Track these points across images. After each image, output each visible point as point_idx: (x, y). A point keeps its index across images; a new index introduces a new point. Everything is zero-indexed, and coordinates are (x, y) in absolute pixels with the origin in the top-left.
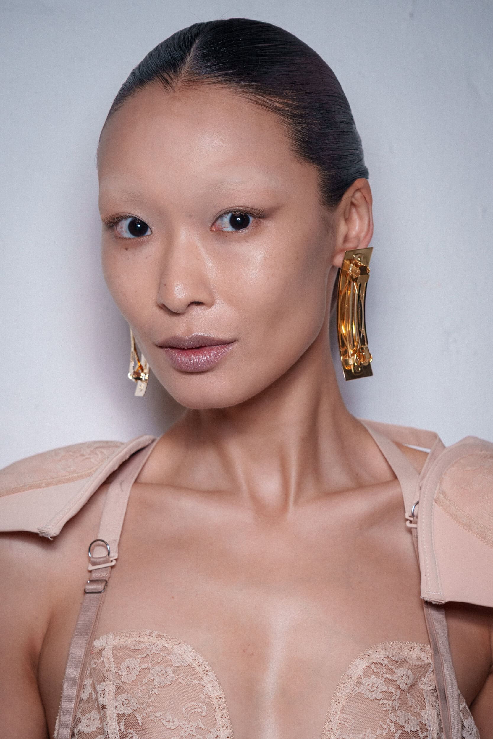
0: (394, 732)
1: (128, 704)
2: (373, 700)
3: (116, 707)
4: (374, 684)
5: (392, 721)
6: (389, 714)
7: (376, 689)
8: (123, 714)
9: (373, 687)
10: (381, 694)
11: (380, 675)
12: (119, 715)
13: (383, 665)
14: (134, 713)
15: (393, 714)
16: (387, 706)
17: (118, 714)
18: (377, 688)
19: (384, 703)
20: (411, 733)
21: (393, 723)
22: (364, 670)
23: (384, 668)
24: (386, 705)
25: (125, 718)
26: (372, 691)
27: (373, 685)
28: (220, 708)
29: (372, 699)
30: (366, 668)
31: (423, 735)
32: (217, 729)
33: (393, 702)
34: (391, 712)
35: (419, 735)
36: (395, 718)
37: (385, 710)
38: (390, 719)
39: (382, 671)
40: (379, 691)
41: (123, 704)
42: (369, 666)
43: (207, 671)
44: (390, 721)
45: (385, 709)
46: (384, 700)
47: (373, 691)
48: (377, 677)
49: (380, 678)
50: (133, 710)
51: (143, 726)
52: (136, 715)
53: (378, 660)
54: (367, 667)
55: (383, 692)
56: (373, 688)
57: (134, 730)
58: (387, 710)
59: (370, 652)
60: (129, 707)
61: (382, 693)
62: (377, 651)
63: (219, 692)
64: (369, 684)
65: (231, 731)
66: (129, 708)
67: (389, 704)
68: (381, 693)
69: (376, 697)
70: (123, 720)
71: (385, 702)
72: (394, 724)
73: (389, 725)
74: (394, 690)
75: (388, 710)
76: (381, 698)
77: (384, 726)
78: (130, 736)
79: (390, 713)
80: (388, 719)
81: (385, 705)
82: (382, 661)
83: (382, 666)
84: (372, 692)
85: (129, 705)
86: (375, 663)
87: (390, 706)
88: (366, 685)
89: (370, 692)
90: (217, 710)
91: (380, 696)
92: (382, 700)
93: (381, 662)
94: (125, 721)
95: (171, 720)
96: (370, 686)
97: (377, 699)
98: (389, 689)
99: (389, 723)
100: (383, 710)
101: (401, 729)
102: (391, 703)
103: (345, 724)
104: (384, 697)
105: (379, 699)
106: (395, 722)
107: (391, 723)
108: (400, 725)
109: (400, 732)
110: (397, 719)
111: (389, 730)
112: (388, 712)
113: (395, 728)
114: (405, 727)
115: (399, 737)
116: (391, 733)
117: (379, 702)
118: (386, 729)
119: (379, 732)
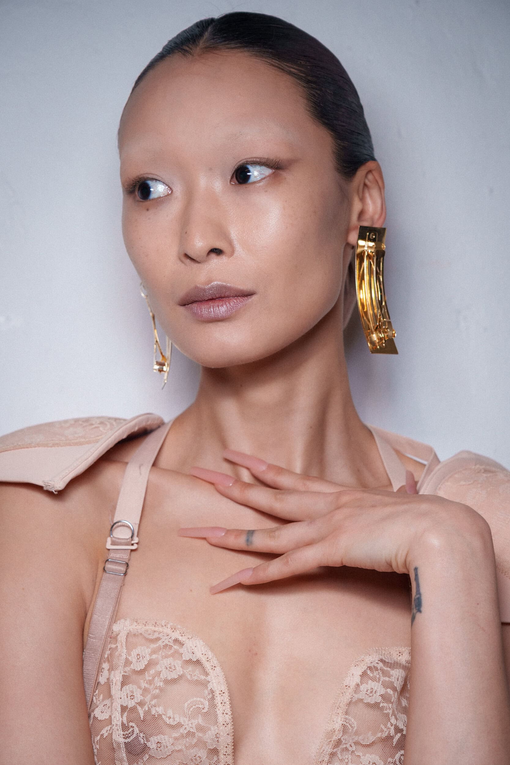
0: (393, 735)
1: (132, 695)
2: (373, 704)
3: (121, 698)
4: (372, 688)
5: (392, 724)
6: (390, 717)
7: (375, 693)
8: (127, 706)
11: (377, 679)
12: (123, 707)
14: (136, 706)
15: (394, 717)
17: (122, 705)
19: (384, 706)
21: (394, 726)
22: (361, 676)
23: (379, 671)
24: (386, 708)
25: (127, 710)
26: (371, 695)
27: (372, 690)
28: (222, 703)
29: (371, 703)
30: (362, 674)
32: (218, 726)
33: (392, 704)
34: (392, 715)
36: (396, 721)
37: (386, 713)
38: (391, 722)
39: (378, 675)
40: (378, 694)
41: (127, 696)
43: (215, 667)
45: (386, 712)
46: (384, 702)
47: (373, 696)
48: (374, 681)
49: (377, 682)
50: (136, 703)
51: (145, 720)
52: (138, 708)
53: (373, 664)
54: (363, 672)
55: (381, 695)
56: (371, 693)
57: (135, 724)
58: (387, 713)
59: (363, 657)
60: (132, 699)
61: (381, 696)
62: (370, 655)
63: (223, 688)
64: (367, 689)
65: (231, 728)
66: (133, 701)
67: (389, 707)
68: (380, 696)
69: (376, 701)
70: (125, 712)
71: (385, 705)
72: (394, 727)
73: (389, 729)
74: (391, 692)
75: (389, 713)
76: (381, 701)
77: (385, 730)
78: (132, 729)
79: (390, 716)
80: (389, 722)
82: (376, 664)
83: (378, 669)
84: (371, 697)
85: (132, 697)
86: (370, 667)
87: (390, 709)
88: (365, 690)
89: (369, 697)
90: (220, 705)
91: (379, 699)
92: (382, 703)
94: (127, 713)
95: (172, 716)
96: (369, 691)
97: (377, 703)
98: (387, 692)
99: (390, 726)
100: (384, 713)
101: (400, 733)
102: (390, 705)
103: (347, 726)
104: (383, 700)
105: (379, 703)
106: (395, 725)
107: (391, 726)
108: (400, 728)
109: (399, 735)
110: (398, 722)
111: (389, 734)
112: (388, 715)
113: (395, 731)
114: (403, 730)
115: (398, 740)
116: (391, 736)
117: (379, 705)
118: (386, 732)
119: (379, 735)
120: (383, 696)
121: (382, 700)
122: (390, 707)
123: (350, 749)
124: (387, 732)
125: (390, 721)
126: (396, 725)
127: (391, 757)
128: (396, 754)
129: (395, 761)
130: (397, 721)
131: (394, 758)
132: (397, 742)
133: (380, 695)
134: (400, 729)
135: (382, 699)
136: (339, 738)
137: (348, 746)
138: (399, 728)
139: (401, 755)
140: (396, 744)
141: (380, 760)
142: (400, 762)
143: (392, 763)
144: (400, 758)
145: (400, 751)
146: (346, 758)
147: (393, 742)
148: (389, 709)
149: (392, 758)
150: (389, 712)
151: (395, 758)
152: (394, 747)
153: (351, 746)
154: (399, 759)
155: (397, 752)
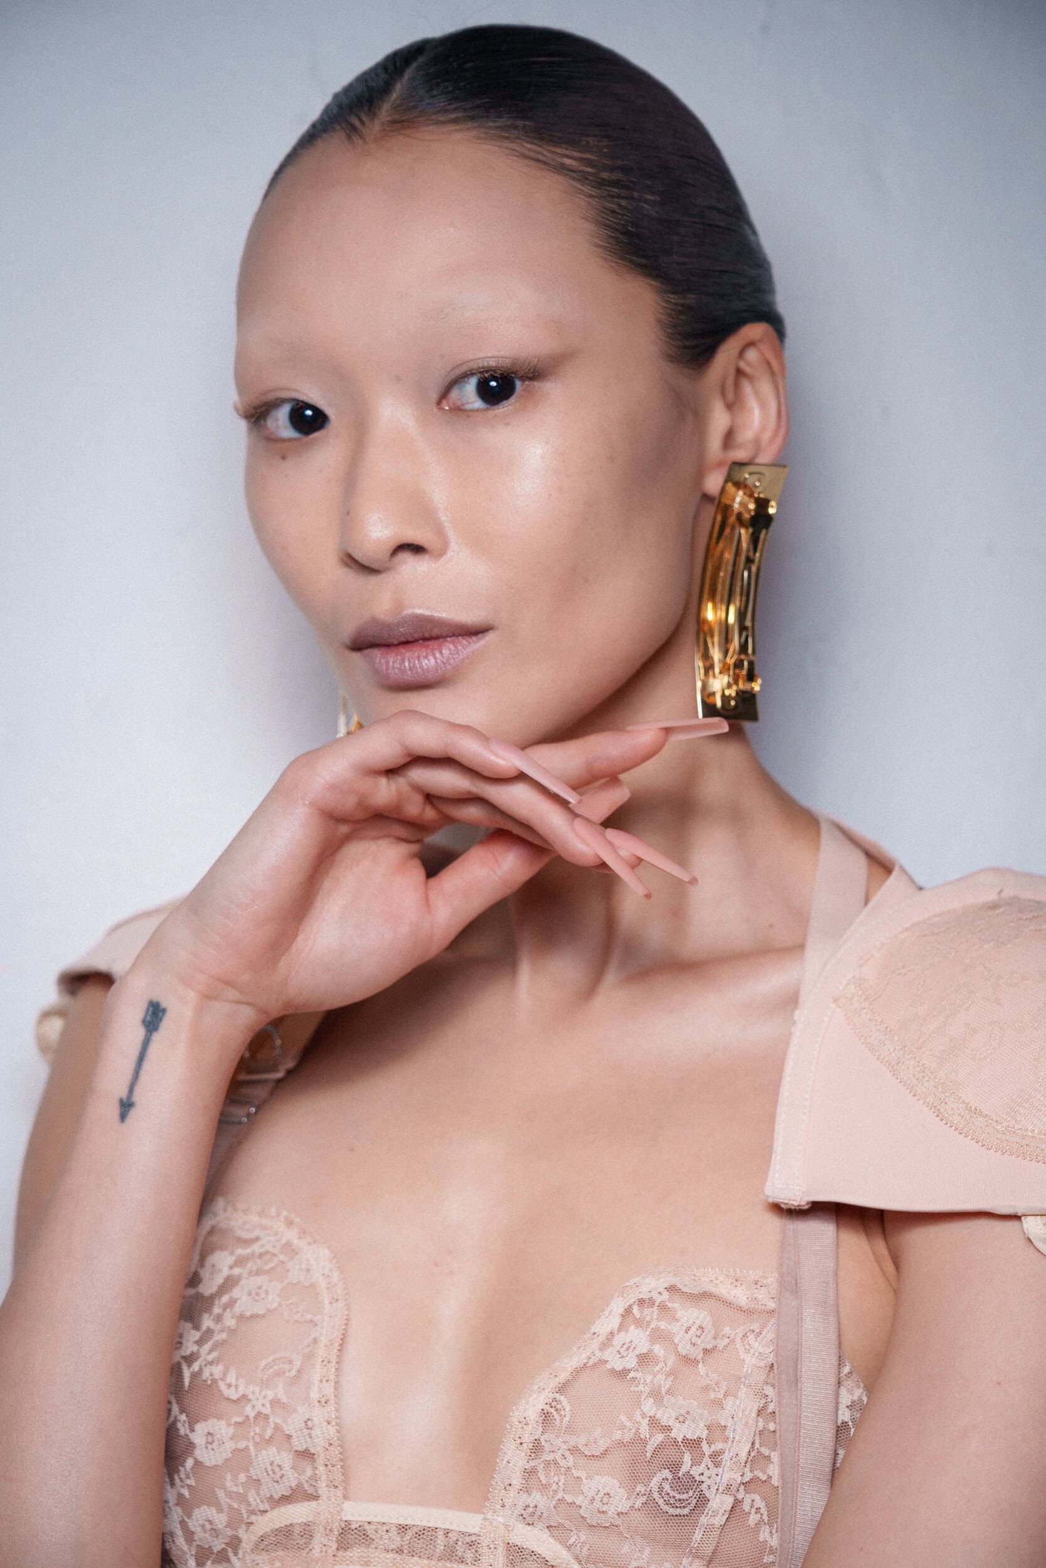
0: (645, 1438)
2: (619, 1372)
4: (632, 1341)
5: (646, 1415)
6: (642, 1400)
9: (629, 1347)
11: (646, 1322)
13: (656, 1304)
15: (651, 1400)
16: (639, 1384)
19: (636, 1378)
20: (683, 1443)
21: (648, 1418)
22: (621, 1318)
23: (656, 1309)
26: (624, 1355)
27: (629, 1345)
29: (617, 1369)
30: (625, 1314)
31: (712, 1450)
32: (309, 1404)
33: (657, 1377)
34: (647, 1397)
36: (654, 1408)
37: (634, 1392)
38: (642, 1411)
39: (651, 1315)
40: (633, 1352)
42: (629, 1309)
44: (641, 1415)
45: (636, 1389)
48: (639, 1329)
49: (644, 1330)
52: (182, 1368)
54: (626, 1310)
55: (640, 1354)
56: (628, 1350)
58: (638, 1392)
64: (624, 1343)
65: (333, 1407)
67: (645, 1381)
69: (624, 1366)
71: (637, 1376)
72: (652, 1422)
73: (637, 1423)
75: (642, 1392)
76: (633, 1368)
77: (629, 1425)
79: (644, 1397)
80: (639, 1410)
81: (637, 1382)
84: (623, 1357)
86: (641, 1301)
88: (618, 1346)
89: (619, 1357)
90: (318, 1366)
91: (632, 1363)
95: (234, 1384)
96: (625, 1347)
97: (625, 1369)
99: (639, 1419)
101: (663, 1433)
102: (651, 1378)
103: (551, 1413)
104: (640, 1366)
105: (629, 1370)
107: (643, 1418)
108: (663, 1424)
109: (660, 1438)
110: (659, 1411)
111: (637, 1432)
112: (640, 1395)
113: (651, 1431)
114: (672, 1429)
115: (656, 1448)
116: (641, 1439)
118: (630, 1429)
119: (618, 1435)
120: (642, 1357)
121: (637, 1365)
123: (562, 1463)
124: (634, 1431)
125: (640, 1408)
126: (653, 1417)
127: (643, 1482)
128: (653, 1476)
129: (650, 1491)
130: (658, 1409)
131: (649, 1485)
132: (655, 1451)
133: (636, 1355)
134: (662, 1426)
136: (536, 1437)
137: (558, 1456)
138: (660, 1423)
139: (666, 1481)
140: (652, 1456)
142: (662, 1495)
143: (645, 1493)
144: (661, 1485)
145: (660, 1471)
146: (554, 1482)
147: (646, 1452)
148: (643, 1383)
149: (646, 1485)
150: (643, 1389)
151: (651, 1485)
152: (652, 1463)
153: (565, 1458)
154: (659, 1488)
155: (655, 1473)
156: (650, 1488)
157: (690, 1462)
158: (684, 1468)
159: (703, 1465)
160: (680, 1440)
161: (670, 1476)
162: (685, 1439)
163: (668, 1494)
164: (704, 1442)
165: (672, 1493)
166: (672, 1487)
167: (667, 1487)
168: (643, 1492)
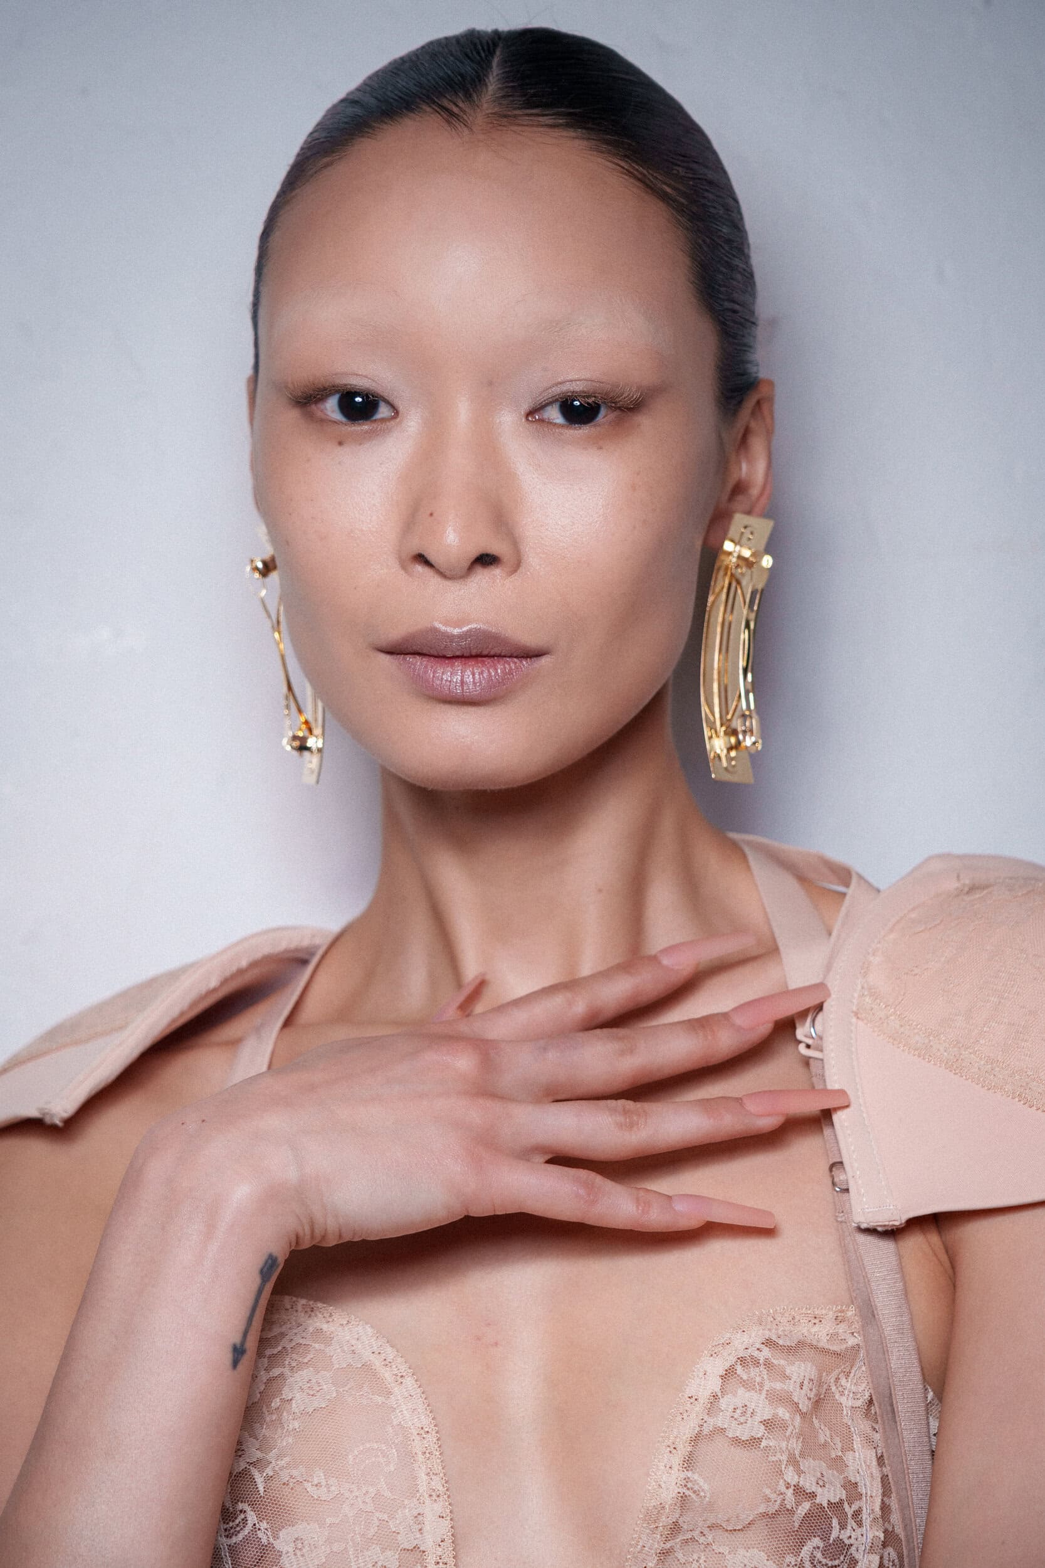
0: (792, 1508)
1: (238, 1449)
2: (747, 1440)
4: (746, 1406)
5: (788, 1484)
6: (783, 1469)
7: (751, 1416)
9: (745, 1412)
10: (763, 1427)
11: (756, 1383)
13: (760, 1361)
14: (249, 1469)
15: (791, 1468)
16: (776, 1452)
18: (752, 1413)
19: (770, 1447)
20: (828, 1508)
21: (793, 1487)
22: (722, 1379)
23: (762, 1368)
24: (774, 1449)
26: (742, 1421)
27: (744, 1409)
28: (425, 1453)
29: (743, 1439)
30: (726, 1374)
31: (853, 1509)
32: (418, 1500)
33: (788, 1443)
34: (786, 1465)
35: (844, 1509)
36: (796, 1477)
37: (773, 1462)
38: (785, 1481)
39: (760, 1375)
40: (758, 1418)
42: (730, 1369)
43: (402, 1376)
44: (785, 1485)
45: (774, 1459)
46: (770, 1438)
47: (746, 1423)
48: (749, 1391)
49: (756, 1392)
50: (248, 1463)
51: (266, 1495)
52: (253, 1474)
53: (749, 1351)
54: (726, 1371)
55: (765, 1421)
56: (744, 1415)
57: (249, 1505)
58: (777, 1461)
59: (728, 1335)
60: (240, 1456)
61: (764, 1424)
62: (744, 1331)
63: (425, 1421)
64: (735, 1407)
65: (447, 1503)
66: (241, 1459)
67: (781, 1448)
68: (762, 1424)
69: (752, 1435)
71: (771, 1444)
72: (794, 1490)
73: (782, 1494)
74: (787, 1415)
75: (780, 1460)
76: (763, 1436)
77: (773, 1496)
78: (242, 1516)
79: (783, 1466)
80: (782, 1480)
81: (772, 1451)
82: (757, 1352)
83: (758, 1363)
84: (742, 1423)
85: (240, 1453)
86: (742, 1360)
87: (782, 1452)
88: (730, 1410)
89: (738, 1424)
90: (420, 1458)
91: (760, 1431)
92: (766, 1438)
93: (756, 1354)
94: (231, 1485)
95: (324, 1483)
96: (738, 1411)
97: (755, 1439)
98: (778, 1415)
99: (784, 1489)
100: (769, 1462)
101: (808, 1501)
102: (784, 1444)
104: (768, 1432)
105: (758, 1438)
106: (795, 1486)
107: (787, 1488)
108: (808, 1491)
109: (806, 1506)
110: (801, 1479)
111: (783, 1504)
112: (779, 1465)
113: (795, 1499)
114: (816, 1495)
115: (804, 1517)
116: (789, 1508)
117: (760, 1444)
118: (776, 1500)
119: (762, 1507)
120: (768, 1423)
121: (766, 1432)
122: (784, 1449)
123: (702, 1540)
124: (779, 1502)
125: (783, 1478)
126: (798, 1485)
127: (793, 1553)
128: (803, 1546)
129: (801, 1560)
130: (800, 1477)
131: (799, 1555)
132: (802, 1520)
133: (761, 1422)
134: (807, 1494)
135: (766, 1430)
137: (696, 1534)
138: (804, 1491)
139: (814, 1548)
140: (800, 1526)
141: (768, 1560)
142: (812, 1563)
143: (796, 1565)
144: (812, 1554)
145: (809, 1539)
146: (694, 1560)
147: (794, 1522)
148: (780, 1452)
149: (795, 1556)
150: (781, 1458)
151: (801, 1555)
152: (797, 1531)
153: (704, 1535)
154: (810, 1557)
155: (804, 1542)
156: (800, 1558)
157: (838, 1527)
158: (834, 1534)
159: (849, 1527)
160: (825, 1505)
161: (821, 1545)
162: (829, 1503)
163: (820, 1562)
164: (846, 1504)
165: (824, 1561)
166: (823, 1555)
167: (819, 1555)
168: (793, 1564)
